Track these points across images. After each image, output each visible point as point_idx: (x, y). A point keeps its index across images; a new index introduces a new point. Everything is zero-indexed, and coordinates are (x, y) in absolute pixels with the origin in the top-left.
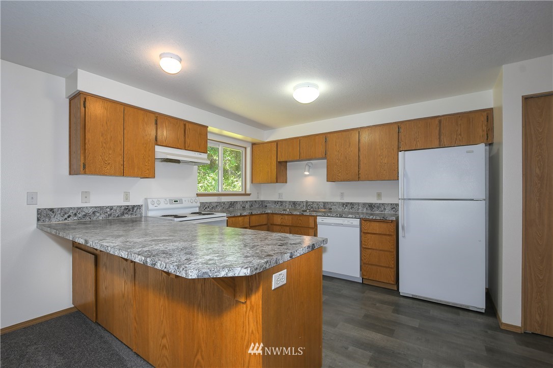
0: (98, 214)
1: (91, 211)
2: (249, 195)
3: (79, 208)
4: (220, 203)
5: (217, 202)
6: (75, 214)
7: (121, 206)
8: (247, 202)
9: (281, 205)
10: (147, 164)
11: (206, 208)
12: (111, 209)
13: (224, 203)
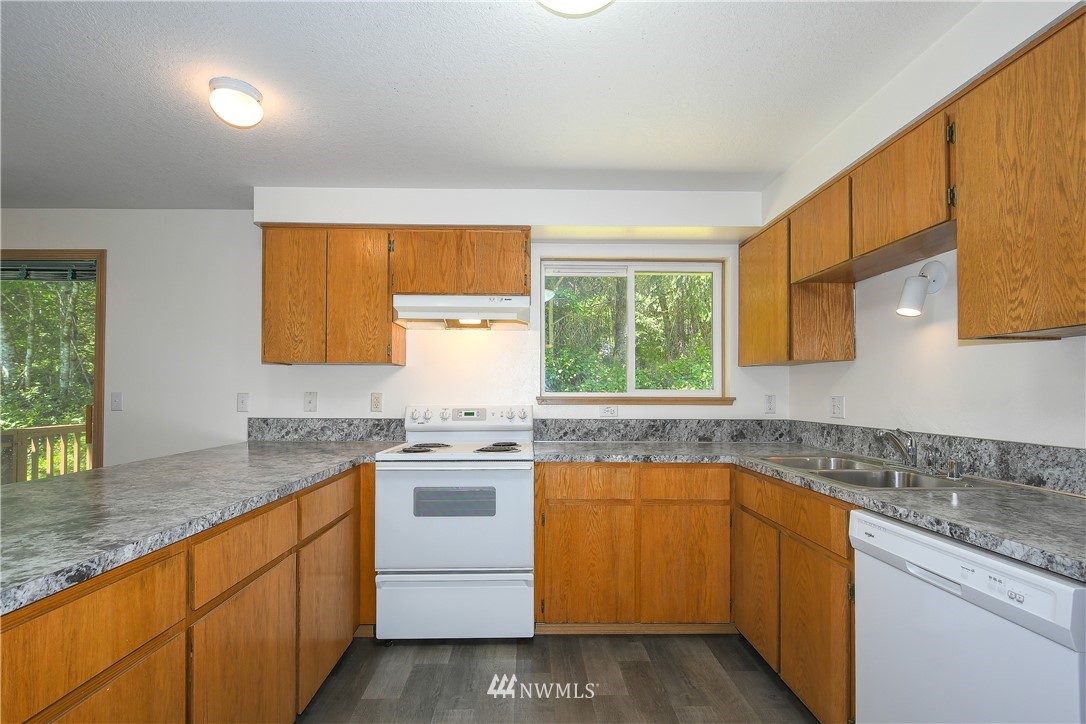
0: (329, 433)
1: (318, 425)
2: (729, 401)
3: (301, 420)
4: (611, 422)
5: (603, 421)
6: (296, 430)
7: (367, 420)
8: (718, 423)
9: (840, 440)
10: (370, 336)
11: (565, 434)
12: (350, 425)
13: (627, 423)
